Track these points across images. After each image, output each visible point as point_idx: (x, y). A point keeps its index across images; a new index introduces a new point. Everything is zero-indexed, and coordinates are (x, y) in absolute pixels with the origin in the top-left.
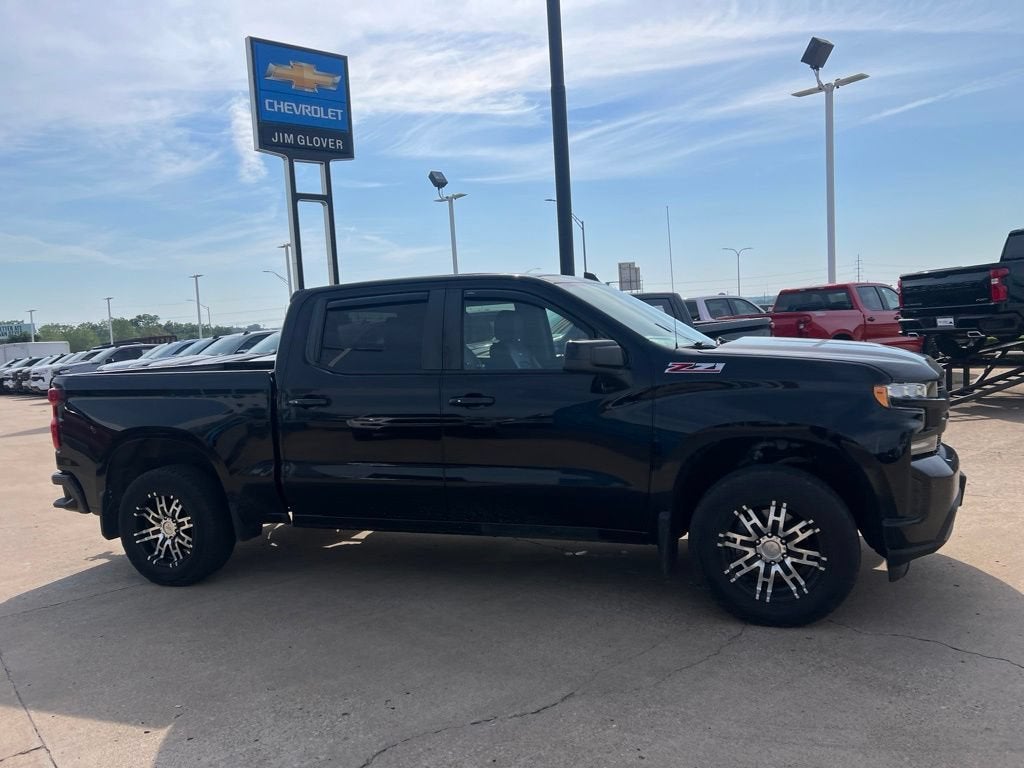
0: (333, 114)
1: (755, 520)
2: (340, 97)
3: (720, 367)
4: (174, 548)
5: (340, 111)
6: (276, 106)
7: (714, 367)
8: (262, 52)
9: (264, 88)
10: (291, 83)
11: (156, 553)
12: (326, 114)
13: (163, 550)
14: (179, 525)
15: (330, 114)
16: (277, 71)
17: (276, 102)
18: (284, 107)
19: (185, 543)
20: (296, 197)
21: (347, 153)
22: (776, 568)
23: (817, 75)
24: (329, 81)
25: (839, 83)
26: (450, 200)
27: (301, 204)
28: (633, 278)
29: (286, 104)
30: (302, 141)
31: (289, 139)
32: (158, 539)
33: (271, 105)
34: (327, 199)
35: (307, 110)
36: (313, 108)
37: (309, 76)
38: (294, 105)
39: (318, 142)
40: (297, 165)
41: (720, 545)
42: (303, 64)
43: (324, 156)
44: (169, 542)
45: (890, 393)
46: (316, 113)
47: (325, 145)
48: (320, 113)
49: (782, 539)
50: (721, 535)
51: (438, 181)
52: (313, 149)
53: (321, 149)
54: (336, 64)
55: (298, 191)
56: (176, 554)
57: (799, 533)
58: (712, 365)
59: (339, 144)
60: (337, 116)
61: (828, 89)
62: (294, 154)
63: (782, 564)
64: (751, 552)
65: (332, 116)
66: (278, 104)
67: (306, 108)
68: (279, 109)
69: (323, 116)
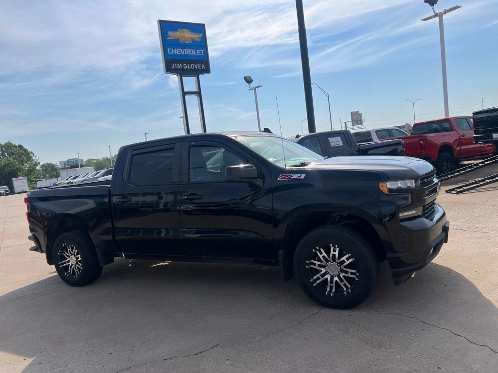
0: (199, 52)
1: (324, 254)
2: (202, 44)
3: (303, 176)
4: (76, 269)
5: (202, 51)
6: (173, 51)
7: (301, 176)
8: (166, 26)
9: (166, 43)
10: (179, 40)
11: (69, 271)
12: (196, 53)
13: (72, 270)
14: (77, 258)
15: (198, 52)
16: (172, 35)
17: (172, 49)
18: (177, 51)
19: (79, 267)
20: (184, 94)
21: (207, 70)
22: (336, 279)
23: (433, 9)
24: (196, 36)
25: (446, 12)
26: (255, 89)
27: (187, 97)
28: (359, 119)
29: (177, 50)
30: (186, 66)
31: (180, 66)
32: (69, 265)
33: (171, 51)
34: (199, 93)
35: (187, 52)
36: (190, 50)
37: (188, 35)
38: (181, 50)
39: (194, 66)
40: (184, 78)
41: (307, 267)
42: (185, 30)
43: (196, 73)
44: (73, 266)
45: (389, 186)
46: (191, 53)
47: (196, 68)
48: (194, 52)
49: (338, 263)
50: (307, 262)
51: (248, 80)
52: (191, 70)
53: (195, 70)
54: (200, 28)
55: (185, 91)
56: (77, 272)
57: (346, 260)
58: (300, 175)
59: (203, 66)
60: (201, 53)
61: (440, 15)
62: (182, 73)
63: (339, 276)
64: (324, 270)
65: (199, 53)
66: (174, 50)
67: (187, 51)
68: (174, 52)
69: (195, 54)
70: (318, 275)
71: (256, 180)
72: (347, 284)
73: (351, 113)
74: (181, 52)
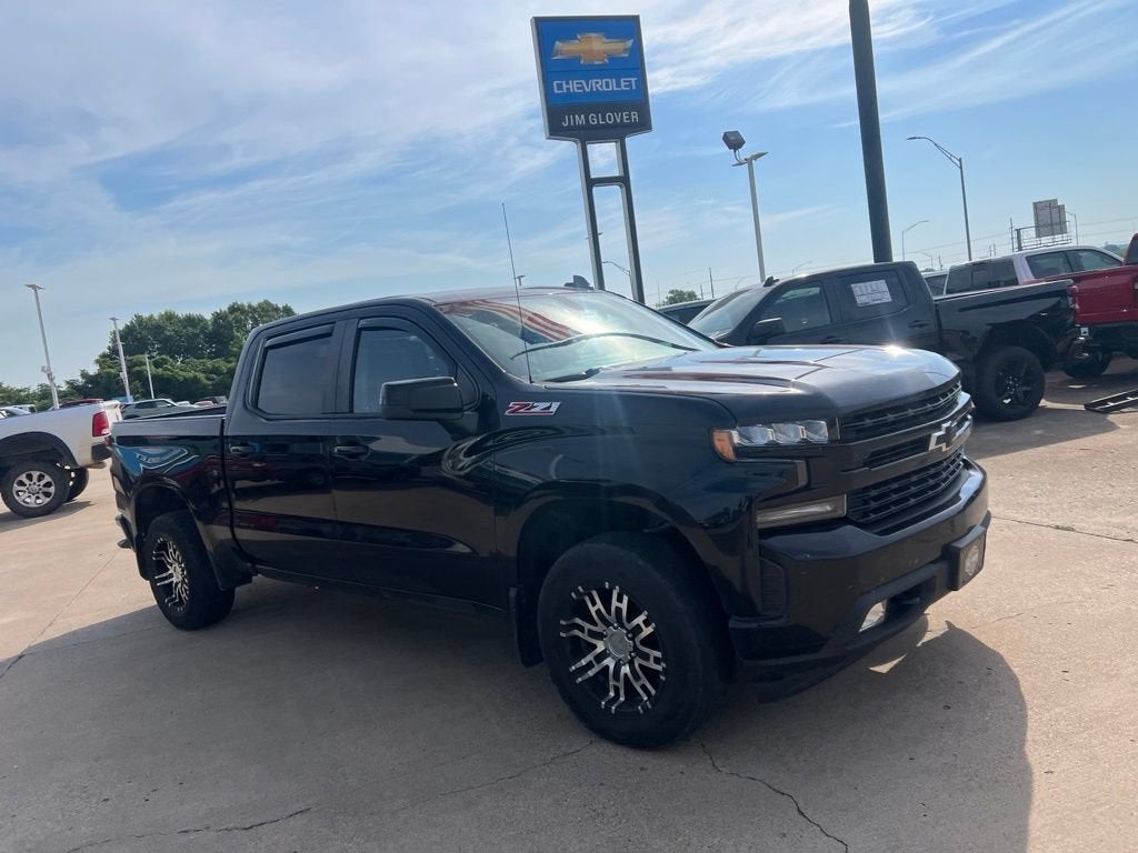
0: (626, 84)
1: (599, 605)
2: (633, 65)
3: (555, 406)
4: (183, 592)
5: (633, 80)
6: (565, 86)
7: (549, 408)
8: (549, 31)
9: (551, 68)
10: (578, 59)
11: (173, 596)
12: (618, 85)
13: (177, 593)
15: (623, 84)
16: (564, 48)
17: (564, 83)
18: (573, 86)
20: (590, 183)
21: (643, 125)
22: (626, 669)
24: (619, 47)
26: (749, 161)
27: (595, 190)
28: (1056, 220)
29: (575, 82)
30: (594, 120)
31: (580, 120)
32: (173, 583)
33: (560, 87)
34: (624, 181)
35: (598, 85)
36: (604, 81)
37: (599, 46)
38: (583, 82)
39: (611, 118)
40: (590, 147)
41: (562, 634)
42: (592, 35)
43: (617, 133)
44: (179, 586)
45: (736, 439)
46: (607, 86)
47: (618, 121)
48: (613, 86)
49: (629, 632)
50: (563, 622)
51: (734, 142)
52: (607, 126)
53: (615, 126)
54: (627, 27)
55: (592, 177)
57: (643, 626)
59: (635, 116)
60: (630, 85)
62: (586, 136)
64: (601, 647)
65: (626, 86)
66: (567, 83)
67: (597, 83)
68: (568, 89)
69: (615, 89)
70: (590, 657)
71: (458, 415)
72: (649, 686)
73: (1035, 205)
74: (582, 88)
